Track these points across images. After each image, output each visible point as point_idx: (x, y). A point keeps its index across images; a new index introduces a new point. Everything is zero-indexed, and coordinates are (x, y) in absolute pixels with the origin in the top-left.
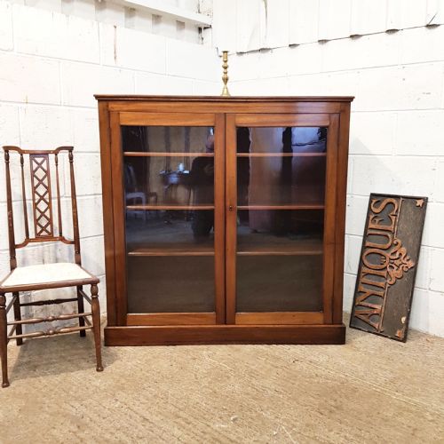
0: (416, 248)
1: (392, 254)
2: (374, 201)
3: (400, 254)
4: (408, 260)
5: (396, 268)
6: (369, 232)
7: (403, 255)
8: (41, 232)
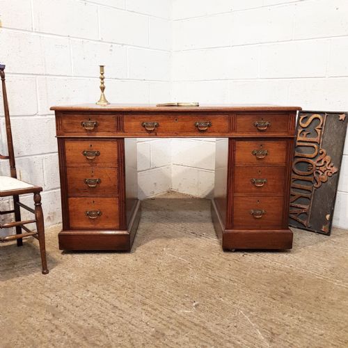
0: (338, 156)
1: (318, 162)
2: (302, 117)
3: (325, 162)
4: (332, 167)
5: (321, 173)
6: (298, 144)
7: (328, 163)
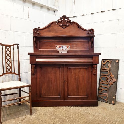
0: (116, 75)
1: (109, 77)
2: (103, 61)
3: (112, 77)
4: (114, 79)
5: (111, 81)
6: (102, 70)
7: (113, 77)
8: (8, 71)
